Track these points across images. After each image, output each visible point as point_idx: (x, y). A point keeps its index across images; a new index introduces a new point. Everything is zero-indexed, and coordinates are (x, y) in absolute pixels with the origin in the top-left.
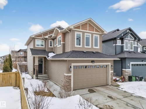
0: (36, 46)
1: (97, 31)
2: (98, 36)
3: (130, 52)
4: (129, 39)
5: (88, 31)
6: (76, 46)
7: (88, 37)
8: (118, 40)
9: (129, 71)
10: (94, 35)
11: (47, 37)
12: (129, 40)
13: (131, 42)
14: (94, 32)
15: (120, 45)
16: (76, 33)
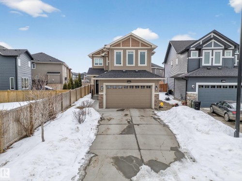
0: (94, 65)
1: (143, 45)
2: (146, 52)
3: (208, 68)
4: (213, 48)
5: (131, 47)
6: (115, 65)
7: (131, 53)
8: (192, 52)
9: (194, 94)
10: (139, 52)
11: (103, 54)
12: (213, 50)
13: (216, 53)
14: (140, 47)
15: (197, 57)
16: (115, 51)
